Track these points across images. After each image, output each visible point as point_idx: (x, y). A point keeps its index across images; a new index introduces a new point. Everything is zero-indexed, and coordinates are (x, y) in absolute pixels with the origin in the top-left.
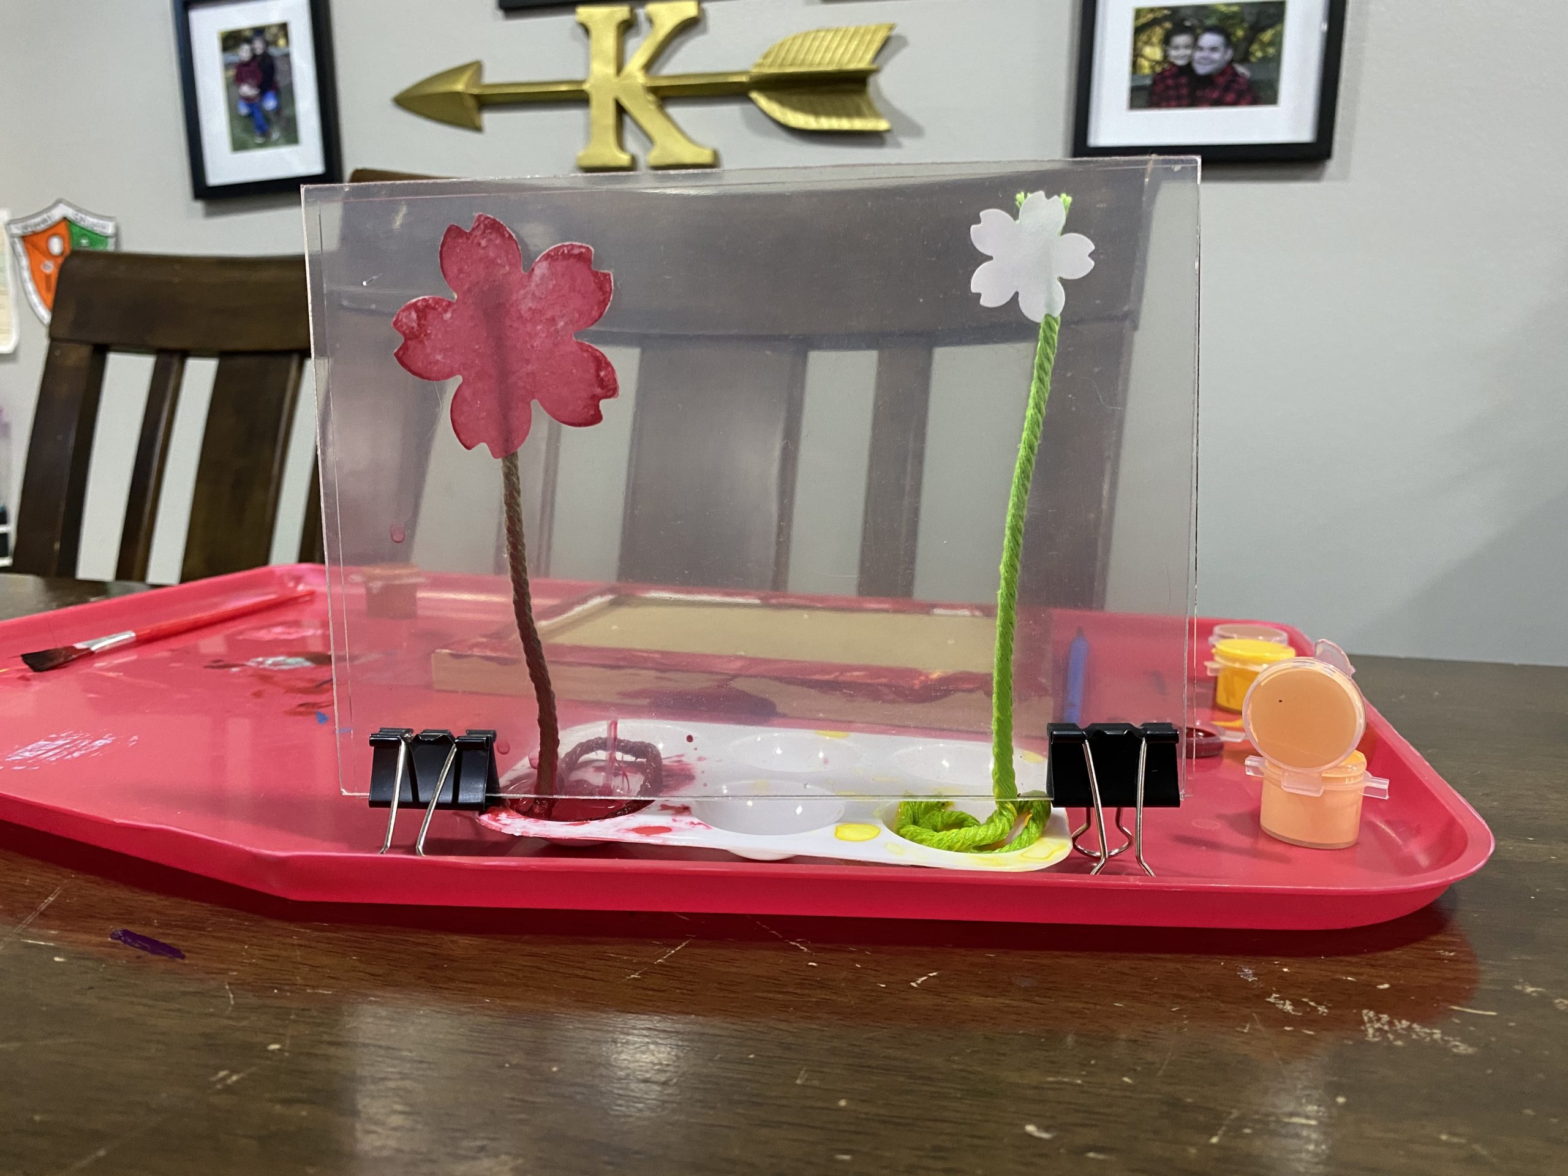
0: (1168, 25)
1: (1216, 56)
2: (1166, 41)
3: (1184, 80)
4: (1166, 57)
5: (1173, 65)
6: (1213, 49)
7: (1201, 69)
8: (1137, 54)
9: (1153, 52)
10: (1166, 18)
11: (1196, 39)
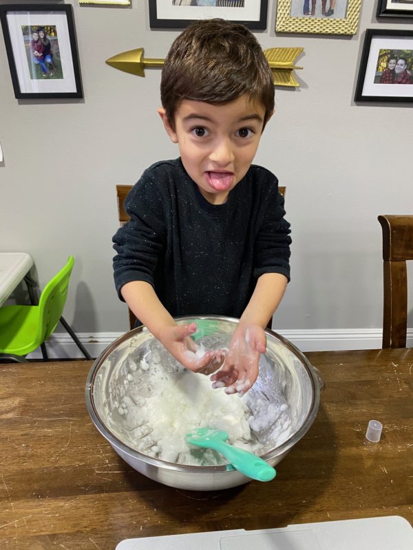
0: (389, 56)
1: (402, 67)
2: (388, 61)
3: (391, 75)
4: (387, 66)
5: (389, 69)
6: (402, 65)
7: (397, 71)
8: (378, 65)
9: (384, 65)
10: (389, 53)
11: (397, 62)
